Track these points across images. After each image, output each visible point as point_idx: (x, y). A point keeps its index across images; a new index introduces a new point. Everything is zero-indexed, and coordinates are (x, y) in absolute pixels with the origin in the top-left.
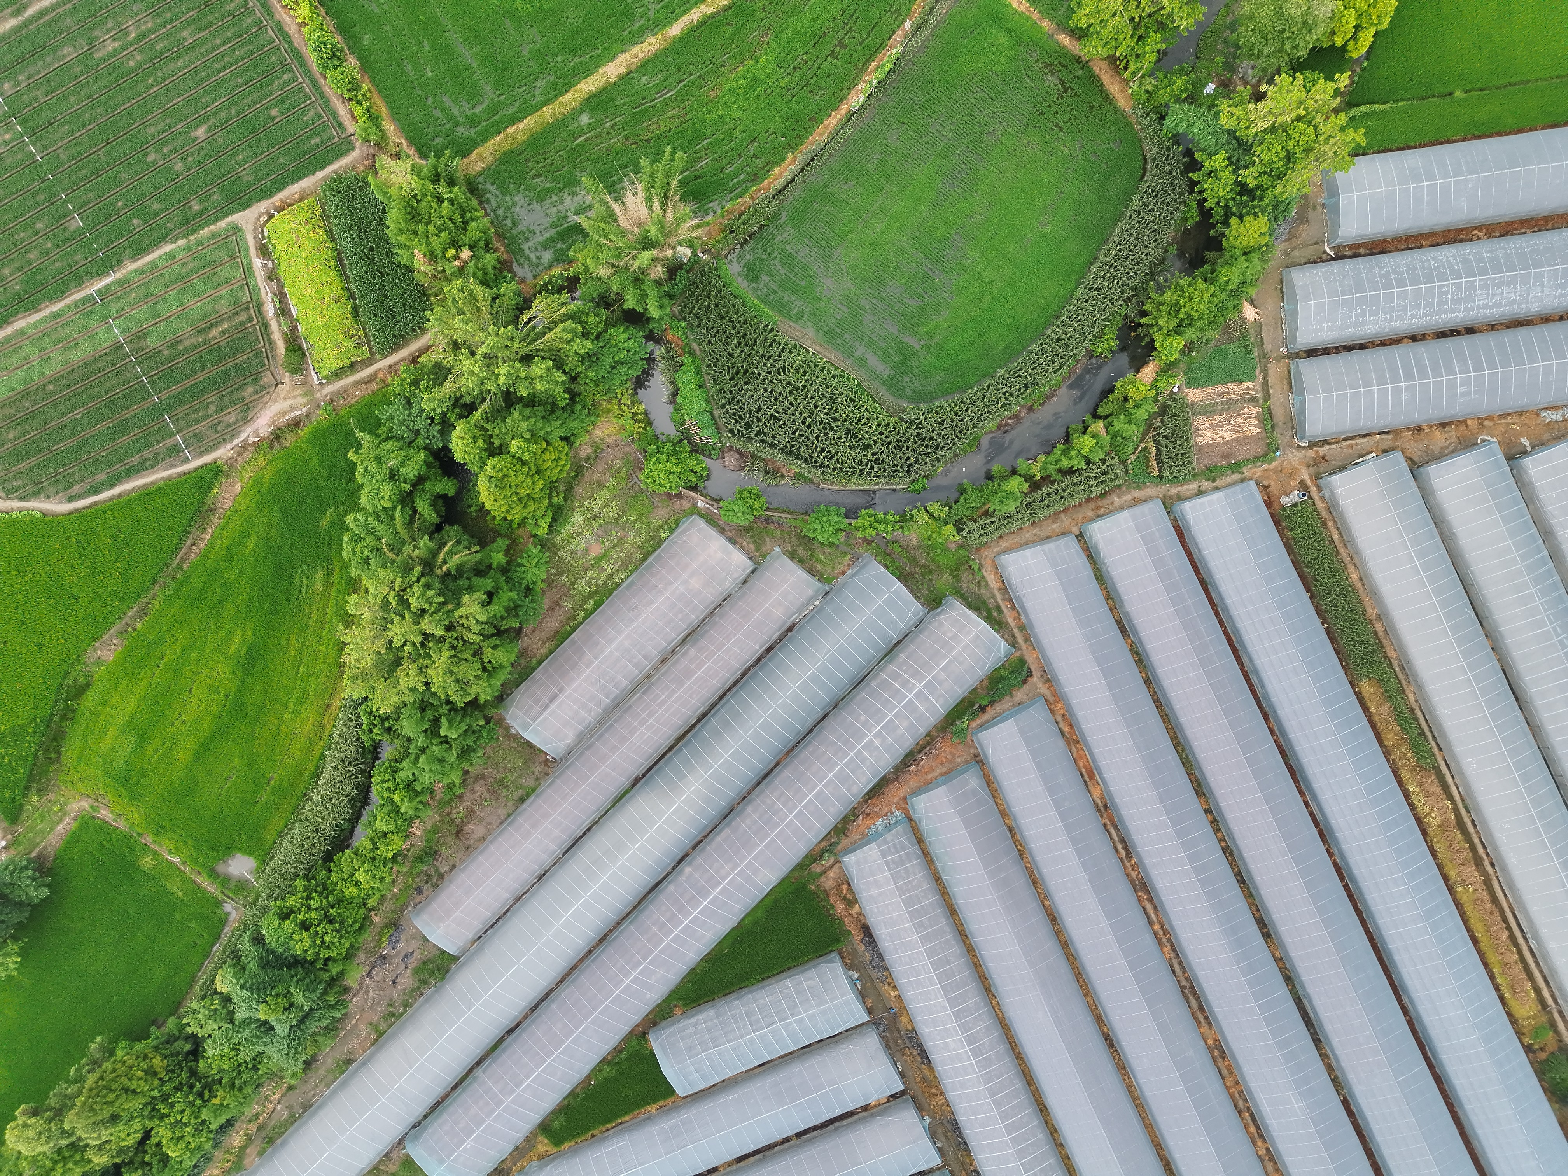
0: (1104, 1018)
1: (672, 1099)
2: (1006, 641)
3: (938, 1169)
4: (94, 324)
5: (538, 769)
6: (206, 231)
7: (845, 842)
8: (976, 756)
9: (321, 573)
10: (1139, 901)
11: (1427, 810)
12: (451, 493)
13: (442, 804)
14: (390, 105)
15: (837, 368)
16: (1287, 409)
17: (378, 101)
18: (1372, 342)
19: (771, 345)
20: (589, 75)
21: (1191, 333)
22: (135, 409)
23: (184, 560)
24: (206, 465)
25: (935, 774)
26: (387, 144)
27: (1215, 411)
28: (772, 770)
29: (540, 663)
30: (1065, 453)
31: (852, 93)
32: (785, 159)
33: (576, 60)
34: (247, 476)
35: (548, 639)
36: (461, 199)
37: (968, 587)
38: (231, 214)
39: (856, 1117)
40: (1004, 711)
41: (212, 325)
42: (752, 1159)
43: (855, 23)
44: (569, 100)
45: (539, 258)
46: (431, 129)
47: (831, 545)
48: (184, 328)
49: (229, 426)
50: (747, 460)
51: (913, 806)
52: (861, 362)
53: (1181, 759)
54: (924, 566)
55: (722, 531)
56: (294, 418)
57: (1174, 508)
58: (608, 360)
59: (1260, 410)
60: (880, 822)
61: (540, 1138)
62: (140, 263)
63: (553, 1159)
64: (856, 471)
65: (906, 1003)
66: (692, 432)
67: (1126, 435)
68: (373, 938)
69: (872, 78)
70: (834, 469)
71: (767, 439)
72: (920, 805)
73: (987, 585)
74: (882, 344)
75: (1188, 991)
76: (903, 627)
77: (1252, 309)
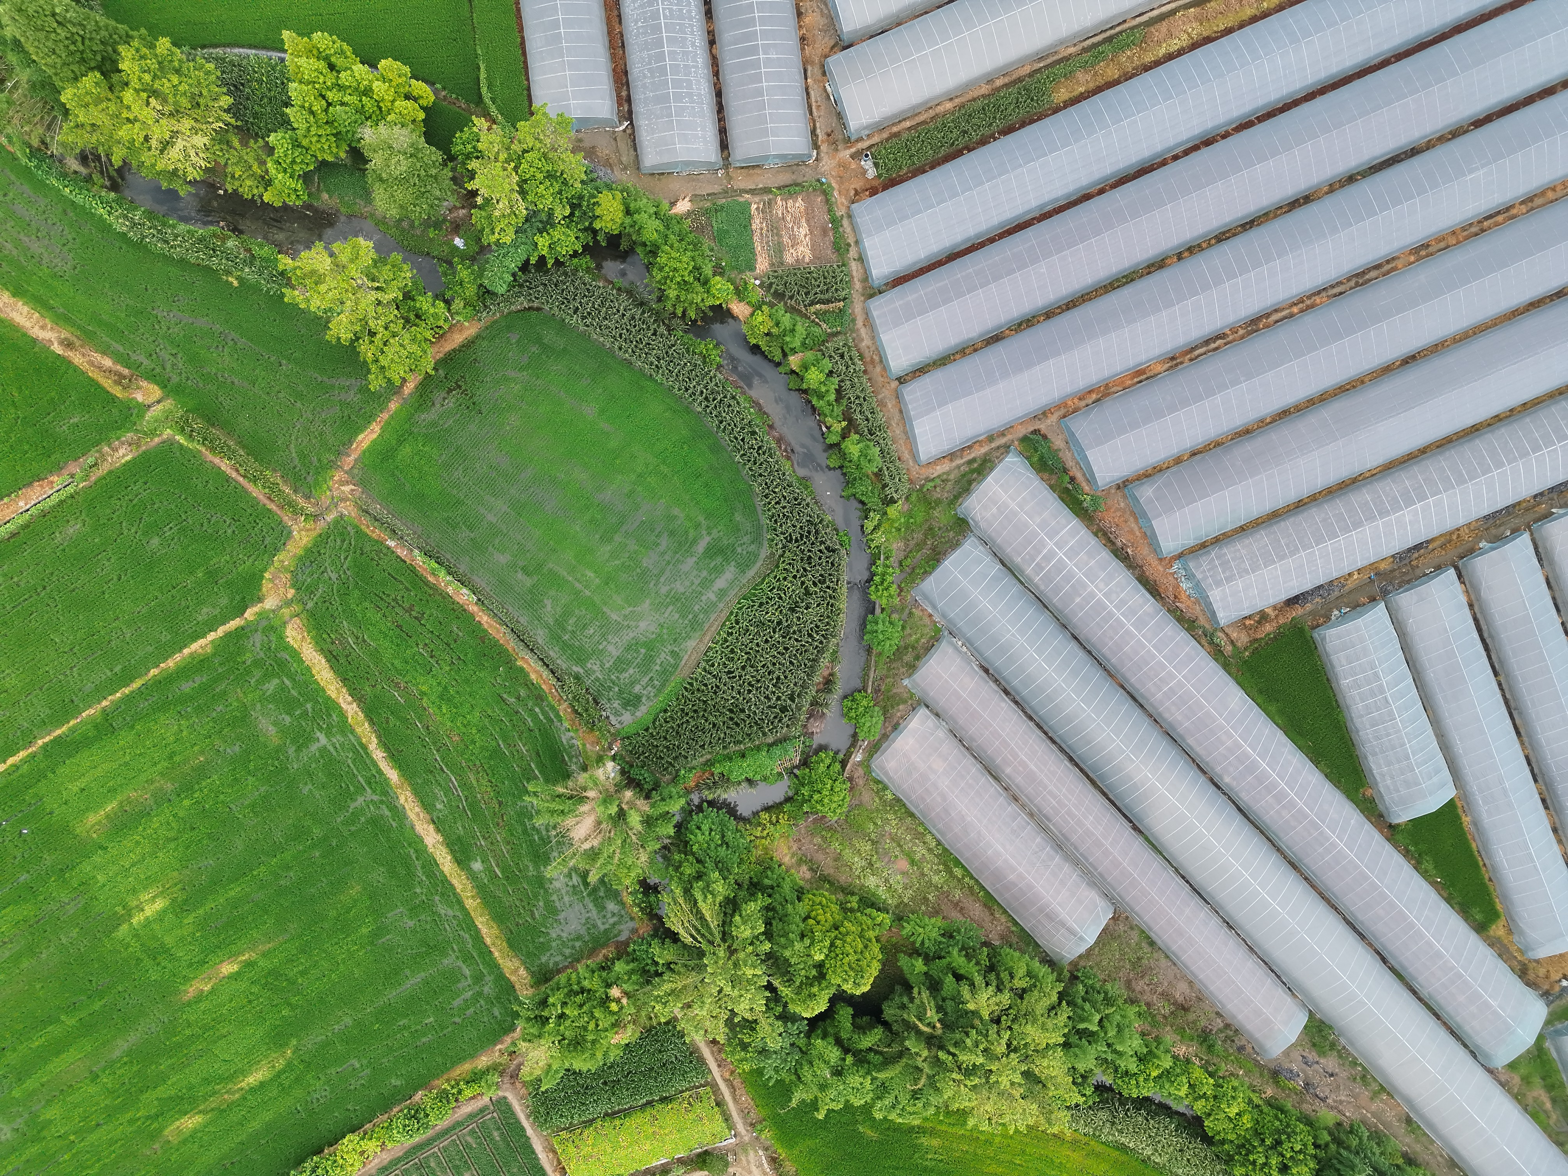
0: (1386, 365)
1: (1458, 803)
2: (1005, 455)
3: (1532, 535)
5: (1122, 927)
7: (1202, 621)
8: (1119, 488)
9: (923, 1139)
10: (1268, 327)
11: (1185, 36)
12: (850, 1011)
13: (1154, 1024)
14: (461, 1060)
15: (728, 619)
16: (779, 170)
17: (458, 1072)
18: (715, 85)
19: (706, 685)
20: (435, 861)
21: (708, 270)
25: (1136, 528)
26: (501, 1064)
27: (779, 243)
28: (1128, 692)
29: (1016, 923)
30: (821, 396)
31: (457, 599)
32: (522, 669)
33: (420, 873)
35: (992, 914)
36: (559, 994)
37: (948, 492)
39: (1479, 616)
40: (1074, 459)
42: (1518, 722)
43: (388, 596)
45: (614, 915)
46: (486, 1019)
47: (903, 628)
50: (816, 707)
51: (1169, 552)
52: (722, 593)
53: (1127, 283)
54: (925, 535)
55: (885, 737)
56: (769, 1163)
57: (875, 285)
58: (722, 851)
60: (1184, 585)
61: (1492, 933)
63: (1513, 920)
64: (830, 602)
65: (1366, 563)
66: (788, 765)
67: (805, 333)
68: (1288, 1096)
69: (444, 581)
70: (828, 623)
71: (798, 690)
72: (1169, 544)
73: (948, 473)
74: (705, 573)
75: (1361, 281)
76: (988, 559)
77: (679, 204)
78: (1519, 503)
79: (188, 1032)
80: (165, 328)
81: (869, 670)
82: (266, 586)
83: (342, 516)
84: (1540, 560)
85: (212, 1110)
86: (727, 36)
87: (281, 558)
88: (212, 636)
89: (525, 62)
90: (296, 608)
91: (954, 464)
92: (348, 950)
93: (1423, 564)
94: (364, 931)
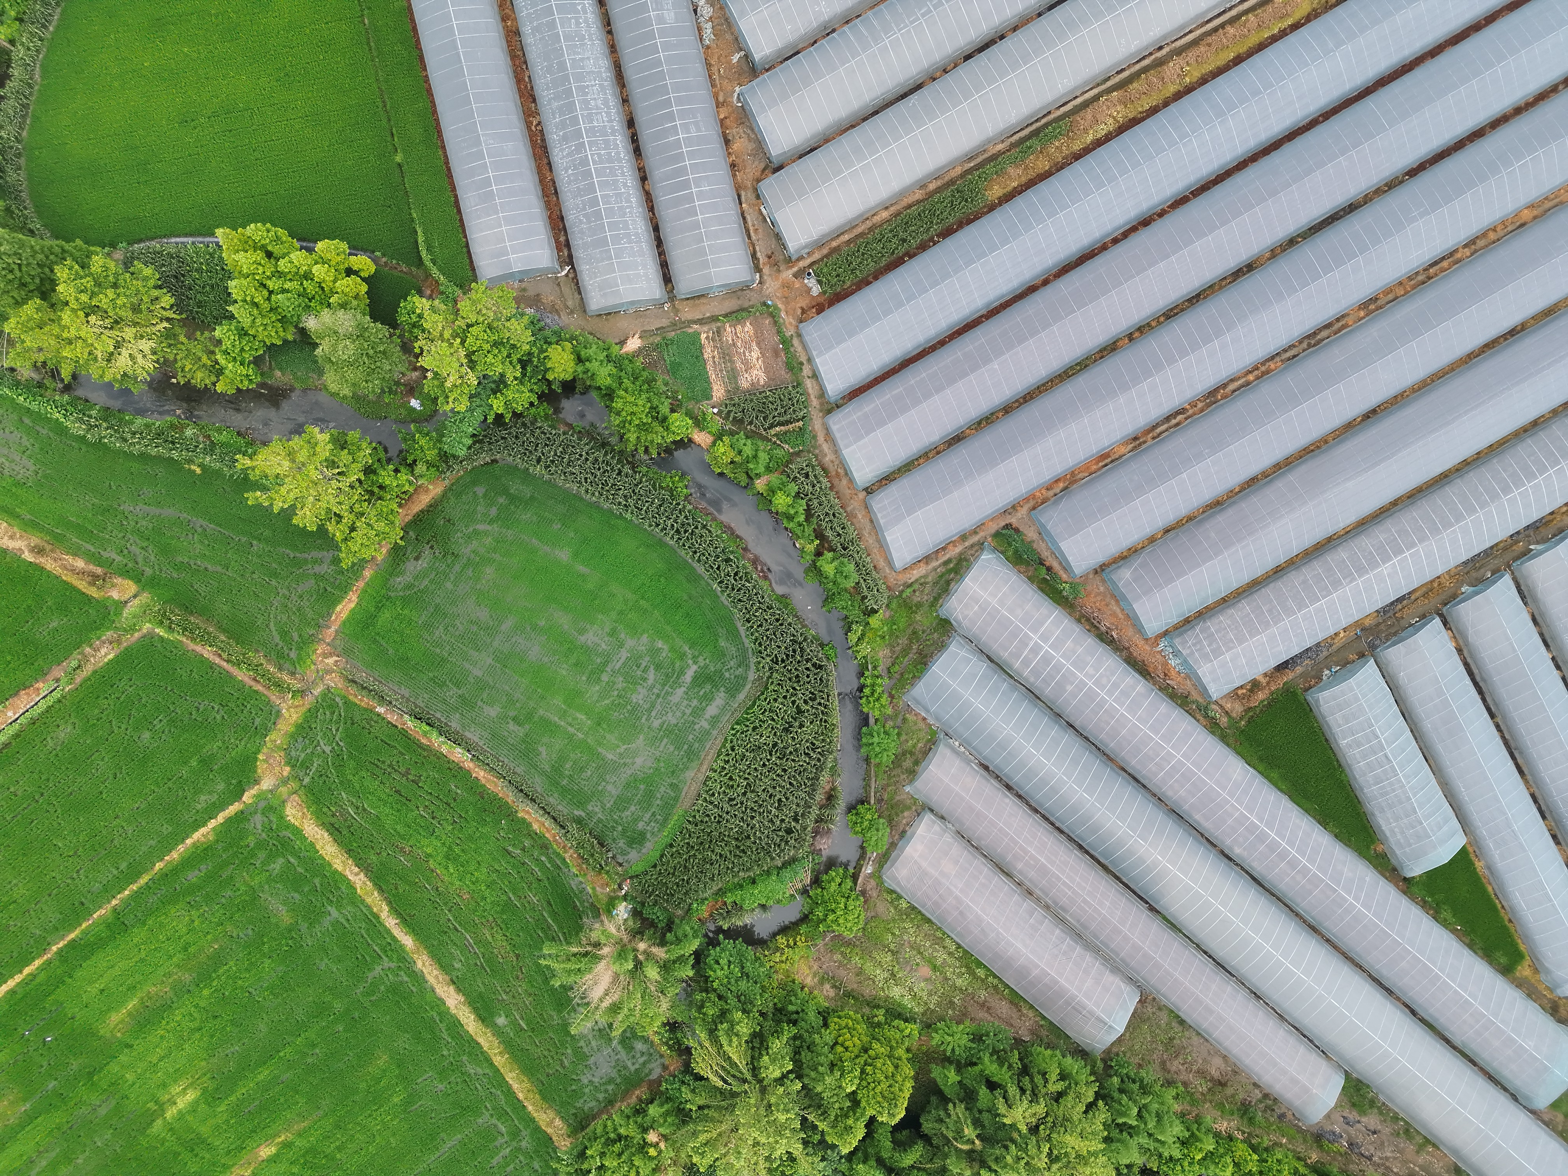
1: (1470, 850)
2: (979, 555)
3: (1513, 573)
5: (1150, 1009)
7: (1195, 695)
8: (1097, 573)
10: (1226, 397)
11: (1111, 121)
13: (1193, 1102)
15: (724, 746)
16: (724, 298)
18: (651, 220)
19: (708, 816)
20: (459, 1021)
21: (665, 409)
25: (1118, 611)
27: (732, 369)
28: (1131, 776)
29: (1044, 1018)
30: (790, 518)
31: (452, 758)
32: (523, 821)
33: (445, 1035)
35: (1019, 1010)
36: (597, 1144)
37: (928, 595)
39: (1469, 660)
40: (1049, 549)
42: (1520, 761)
43: (384, 762)
44: (486, 1040)
45: (643, 1054)
47: (899, 737)
50: (822, 827)
51: (1153, 632)
52: (714, 721)
53: (1081, 370)
54: (910, 640)
55: (893, 845)
57: (832, 400)
58: (743, 985)
59: (727, 325)
60: (1172, 663)
61: (1518, 974)
63: (1538, 960)
64: (823, 717)
65: (1351, 621)
66: (800, 886)
67: (767, 457)
68: (1334, 1159)
69: (437, 741)
70: (823, 740)
71: (800, 811)
72: (1153, 625)
73: (925, 576)
74: (695, 702)
75: (1313, 342)
76: (976, 658)
77: (629, 342)
78: (1497, 544)
80: (133, 523)
81: (870, 780)
82: (261, 766)
83: (328, 688)
84: (1523, 598)
86: (658, 173)
87: (273, 737)
88: (212, 824)
89: (461, 220)
90: (293, 785)
91: (930, 567)
92: (382, 1121)
93: (1408, 615)
94: (396, 1100)
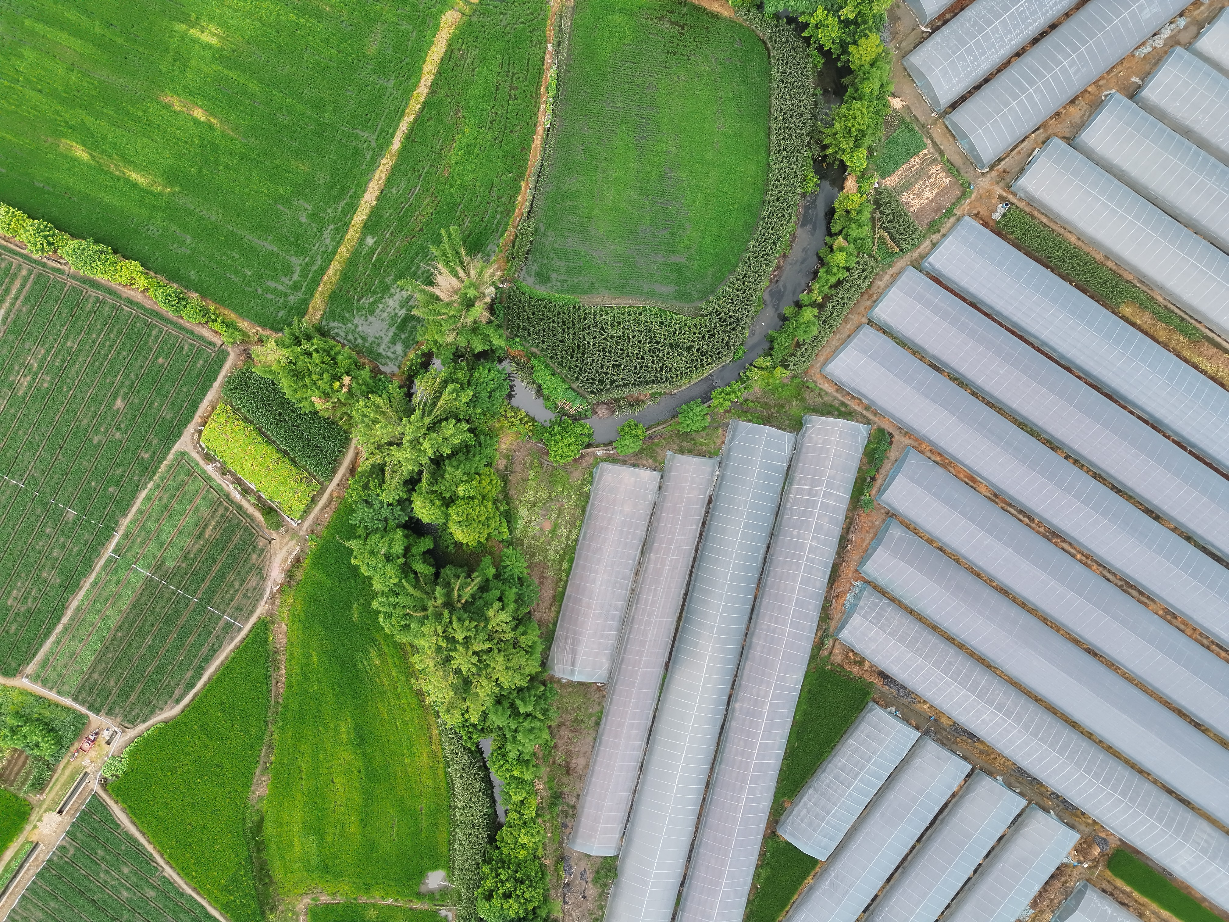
0: (1079, 639)
1: (819, 866)
2: (862, 423)
3: (1026, 807)
4: (124, 575)
5: (596, 697)
6: (163, 467)
7: (833, 624)
8: (887, 513)
9: (373, 651)
10: (1056, 545)
11: (1215, 368)
12: (431, 546)
13: (545, 758)
14: (235, 309)
15: (638, 307)
16: (960, 153)
17: (226, 312)
18: (991, 74)
19: (585, 319)
20: (356, 209)
21: (867, 141)
22: (185, 616)
23: (277, 697)
24: (255, 624)
25: (867, 542)
26: (249, 337)
27: (911, 184)
28: (754, 604)
29: (555, 624)
30: (828, 273)
31: (540, 115)
32: (520, 187)
33: (341, 204)
34: (285, 615)
35: (551, 605)
36: (322, 345)
37: (814, 402)
38: (173, 446)
39: (950, 805)
40: (889, 471)
41: (204, 528)
42: (896, 875)
43: (514, 67)
46: (272, 310)
47: (704, 428)
48: (186, 542)
49: (255, 589)
50: (613, 405)
51: (865, 573)
53: (1028, 433)
54: (775, 405)
55: (624, 462)
56: (295, 558)
57: (923, 266)
58: (485, 394)
59: (942, 165)
60: (849, 597)
62: (130, 516)
64: (692, 368)
65: (940, 707)
66: (567, 407)
67: (864, 235)
68: (553, 876)
69: (547, 99)
70: (677, 375)
71: (620, 382)
72: (871, 568)
73: (826, 393)
74: (659, 273)
75: (1125, 588)
76: (786, 455)
77: (897, 99)
78: (1042, 785)
79: (140, 114)
81: (663, 423)
84: (1013, 823)
85: (98, 162)
86: (1029, 61)
90: (467, 11)
92: (261, 187)
93: (962, 747)
94: (281, 190)
